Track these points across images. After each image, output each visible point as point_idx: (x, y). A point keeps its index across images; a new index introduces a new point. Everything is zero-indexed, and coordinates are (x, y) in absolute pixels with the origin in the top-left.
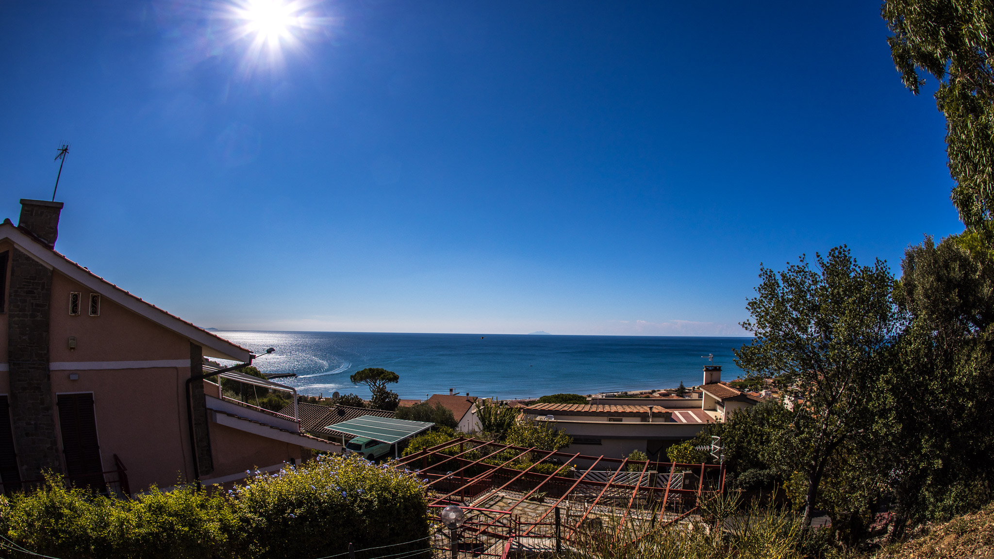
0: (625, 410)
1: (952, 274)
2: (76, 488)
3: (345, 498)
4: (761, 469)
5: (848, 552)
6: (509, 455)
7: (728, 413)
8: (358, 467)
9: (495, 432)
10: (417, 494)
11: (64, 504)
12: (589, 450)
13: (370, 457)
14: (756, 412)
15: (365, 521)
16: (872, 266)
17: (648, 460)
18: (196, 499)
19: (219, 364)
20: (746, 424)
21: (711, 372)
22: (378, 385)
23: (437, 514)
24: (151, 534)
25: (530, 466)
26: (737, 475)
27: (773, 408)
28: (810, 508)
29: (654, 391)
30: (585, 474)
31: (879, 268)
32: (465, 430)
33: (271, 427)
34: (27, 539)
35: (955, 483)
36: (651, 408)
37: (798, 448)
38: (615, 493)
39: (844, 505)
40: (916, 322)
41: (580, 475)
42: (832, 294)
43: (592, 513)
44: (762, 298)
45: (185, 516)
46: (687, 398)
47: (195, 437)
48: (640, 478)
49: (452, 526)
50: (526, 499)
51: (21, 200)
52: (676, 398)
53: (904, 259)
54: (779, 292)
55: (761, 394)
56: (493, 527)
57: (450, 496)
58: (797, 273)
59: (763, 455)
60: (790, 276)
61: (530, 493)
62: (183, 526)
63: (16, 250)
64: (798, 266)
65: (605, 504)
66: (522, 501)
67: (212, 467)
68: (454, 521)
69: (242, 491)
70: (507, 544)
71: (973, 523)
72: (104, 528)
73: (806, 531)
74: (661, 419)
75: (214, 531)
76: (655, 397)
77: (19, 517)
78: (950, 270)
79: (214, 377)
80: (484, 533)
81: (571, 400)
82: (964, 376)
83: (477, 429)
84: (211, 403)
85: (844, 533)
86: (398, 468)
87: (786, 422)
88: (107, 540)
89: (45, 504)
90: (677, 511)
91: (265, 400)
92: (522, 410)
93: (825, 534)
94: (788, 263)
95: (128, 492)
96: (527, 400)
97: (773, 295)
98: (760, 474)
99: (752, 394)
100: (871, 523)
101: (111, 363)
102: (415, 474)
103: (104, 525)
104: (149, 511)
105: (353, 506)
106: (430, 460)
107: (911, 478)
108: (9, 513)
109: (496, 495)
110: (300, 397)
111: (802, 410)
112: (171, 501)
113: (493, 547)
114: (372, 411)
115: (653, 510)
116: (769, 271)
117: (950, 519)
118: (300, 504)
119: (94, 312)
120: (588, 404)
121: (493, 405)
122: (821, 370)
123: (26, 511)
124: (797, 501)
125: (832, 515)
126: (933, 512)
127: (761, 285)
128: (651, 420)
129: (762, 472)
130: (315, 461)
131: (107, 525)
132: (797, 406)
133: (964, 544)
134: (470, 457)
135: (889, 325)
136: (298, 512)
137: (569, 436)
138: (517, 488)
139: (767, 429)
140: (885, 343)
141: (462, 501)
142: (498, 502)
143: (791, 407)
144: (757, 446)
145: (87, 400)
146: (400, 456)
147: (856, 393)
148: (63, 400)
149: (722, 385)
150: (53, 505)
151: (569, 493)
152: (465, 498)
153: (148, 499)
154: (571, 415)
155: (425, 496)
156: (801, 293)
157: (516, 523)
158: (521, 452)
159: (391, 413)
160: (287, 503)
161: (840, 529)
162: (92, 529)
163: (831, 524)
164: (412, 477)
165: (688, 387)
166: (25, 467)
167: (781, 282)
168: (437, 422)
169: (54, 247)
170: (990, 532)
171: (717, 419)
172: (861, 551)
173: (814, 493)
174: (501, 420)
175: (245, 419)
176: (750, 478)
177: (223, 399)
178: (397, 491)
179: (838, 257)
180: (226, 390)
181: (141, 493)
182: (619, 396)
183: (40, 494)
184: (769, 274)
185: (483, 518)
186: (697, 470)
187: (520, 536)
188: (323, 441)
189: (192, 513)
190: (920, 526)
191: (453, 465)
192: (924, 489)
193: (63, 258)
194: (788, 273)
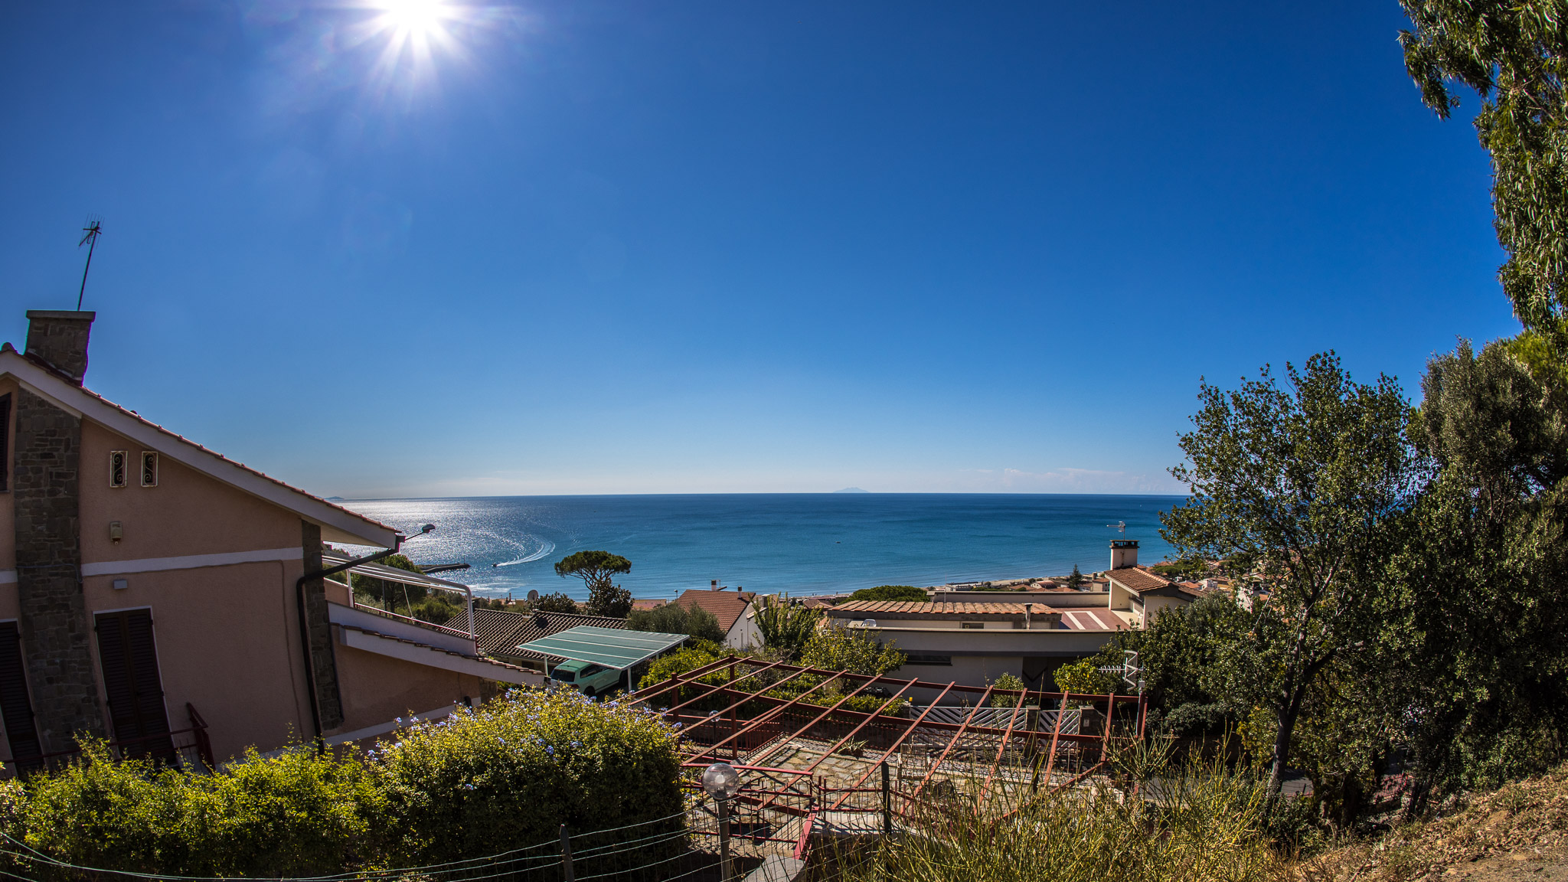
0: (988, 611)
1: (1501, 399)
2: (128, 759)
3: (551, 756)
4: (1203, 703)
5: (1339, 835)
6: (806, 684)
7: (1150, 615)
8: (571, 706)
9: (785, 647)
10: (664, 747)
11: (111, 786)
12: (931, 673)
13: (589, 691)
14: (1194, 613)
15: (582, 791)
16: (1374, 385)
17: (1026, 689)
18: (318, 767)
19: (347, 554)
20: (1179, 633)
21: (1122, 550)
22: (598, 578)
23: (696, 778)
24: (248, 825)
25: (841, 699)
26: (1164, 713)
27: (1221, 606)
28: (1279, 765)
29: (1032, 581)
30: (927, 711)
31: (1385, 388)
32: (737, 645)
33: (433, 649)
34: (55, 845)
35: (1506, 731)
36: (1028, 607)
37: (1261, 670)
38: (975, 742)
39: (1333, 761)
40: (1445, 473)
41: (917, 713)
42: (1312, 427)
43: (938, 773)
44: (1202, 433)
45: (303, 795)
46: (1085, 591)
47: (313, 670)
48: (1012, 718)
49: (720, 795)
50: (835, 752)
51: (28, 312)
52: (1067, 591)
53: (1426, 375)
54: (1230, 423)
55: (1201, 586)
56: (785, 797)
57: (715, 750)
58: (1256, 393)
59: (1205, 681)
60: (1246, 398)
61: (841, 743)
62: (299, 811)
63: (23, 390)
64: (1258, 383)
65: (957, 758)
66: (828, 756)
67: (342, 716)
68: (722, 788)
69: (390, 751)
70: (806, 823)
71: (1535, 794)
72: (175, 820)
73: (1273, 801)
74: (1044, 624)
75: (347, 816)
76: (1035, 589)
77: (41, 811)
78: (1498, 392)
79: (340, 574)
80: (769, 805)
81: (902, 595)
82: (1520, 560)
83: (756, 644)
84: (336, 614)
85: (1333, 806)
86: (633, 706)
87: (1241, 629)
88: (180, 839)
89: (82, 788)
90: (1073, 770)
91: (422, 607)
92: (826, 613)
93: (1303, 806)
94: (1243, 378)
95: (210, 761)
96: (834, 596)
97: (1219, 428)
98: (1201, 712)
99: (1187, 586)
100: (1375, 790)
101: (177, 558)
102: (660, 715)
103: (175, 815)
104: (245, 789)
105: (563, 768)
106: (682, 694)
107: (1437, 720)
108: (25, 808)
109: (787, 746)
110: (477, 601)
111: (1267, 610)
112: (278, 771)
113: (784, 829)
114: (590, 618)
115: (1034, 767)
116: (1213, 389)
117: (1499, 787)
118: (481, 768)
119: (149, 480)
120: (929, 601)
121: (781, 606)
122: (1297, 547)
123: (52, 802)
124: (1260, 754)
125: (1315, 777)
126: (1471, 776)
127: (1200, 412)
128: (1028, 626)
129: (1203, 708)
130: (503, 699)
131: (179, 815)
132: (1258, 604)
133: (1521, 826)
134: (745, 688)
135: (1402, 477)
136: (478, 779)
137: (899, 651)
138: (820, 734)
139: (1210, 639)
140: (1394, 507)
141: (734, 757)
142: (790, 757)
143: (1248, 605)
144: (1196, 667)
145: (141, 620)
146: (635, 687)
147: (1352, 585)
148: (105, 623)
149: (1140, 571)
150: (95, 790)
151: (902, 742)
152: (739, 752)
153: (242, 770)
154: (903, 619)
155: (677, 750)
156: (1263, 425)
157: (820, 790)
158: (826, 679)
159: (620, 621)
160: (460, 768)
161: (1327, 799)
162: (156, 823)
163: (1312, 792)
164: (655, 721)
165: (1087, 574)
166: (48, 732)
167: (1231, 408)
168: (692, 633)
169: (82, 381)
170: (1562, 809)
171: (1132, 624)
172: (1360, 834)
173: (1286, 742)
174: (793, 629)
175: (392, 638)
176: (1185, 718)
177: (356, 608)
178: (632, 742)
179: (1321, 370)
180: (359, 593)
181: (232, 761)
182: (978, 589)
183: (72, 773)
184: (1213, 394)
185: (767, 784)
186: (1101, 704)
187: (825, 810)
188: (514, 668)
189: (312, 790)
190: (1452, 797)
191: (719, 701)
192: (1457, 738)
193: (97, 398)
194: (1243, 393)
